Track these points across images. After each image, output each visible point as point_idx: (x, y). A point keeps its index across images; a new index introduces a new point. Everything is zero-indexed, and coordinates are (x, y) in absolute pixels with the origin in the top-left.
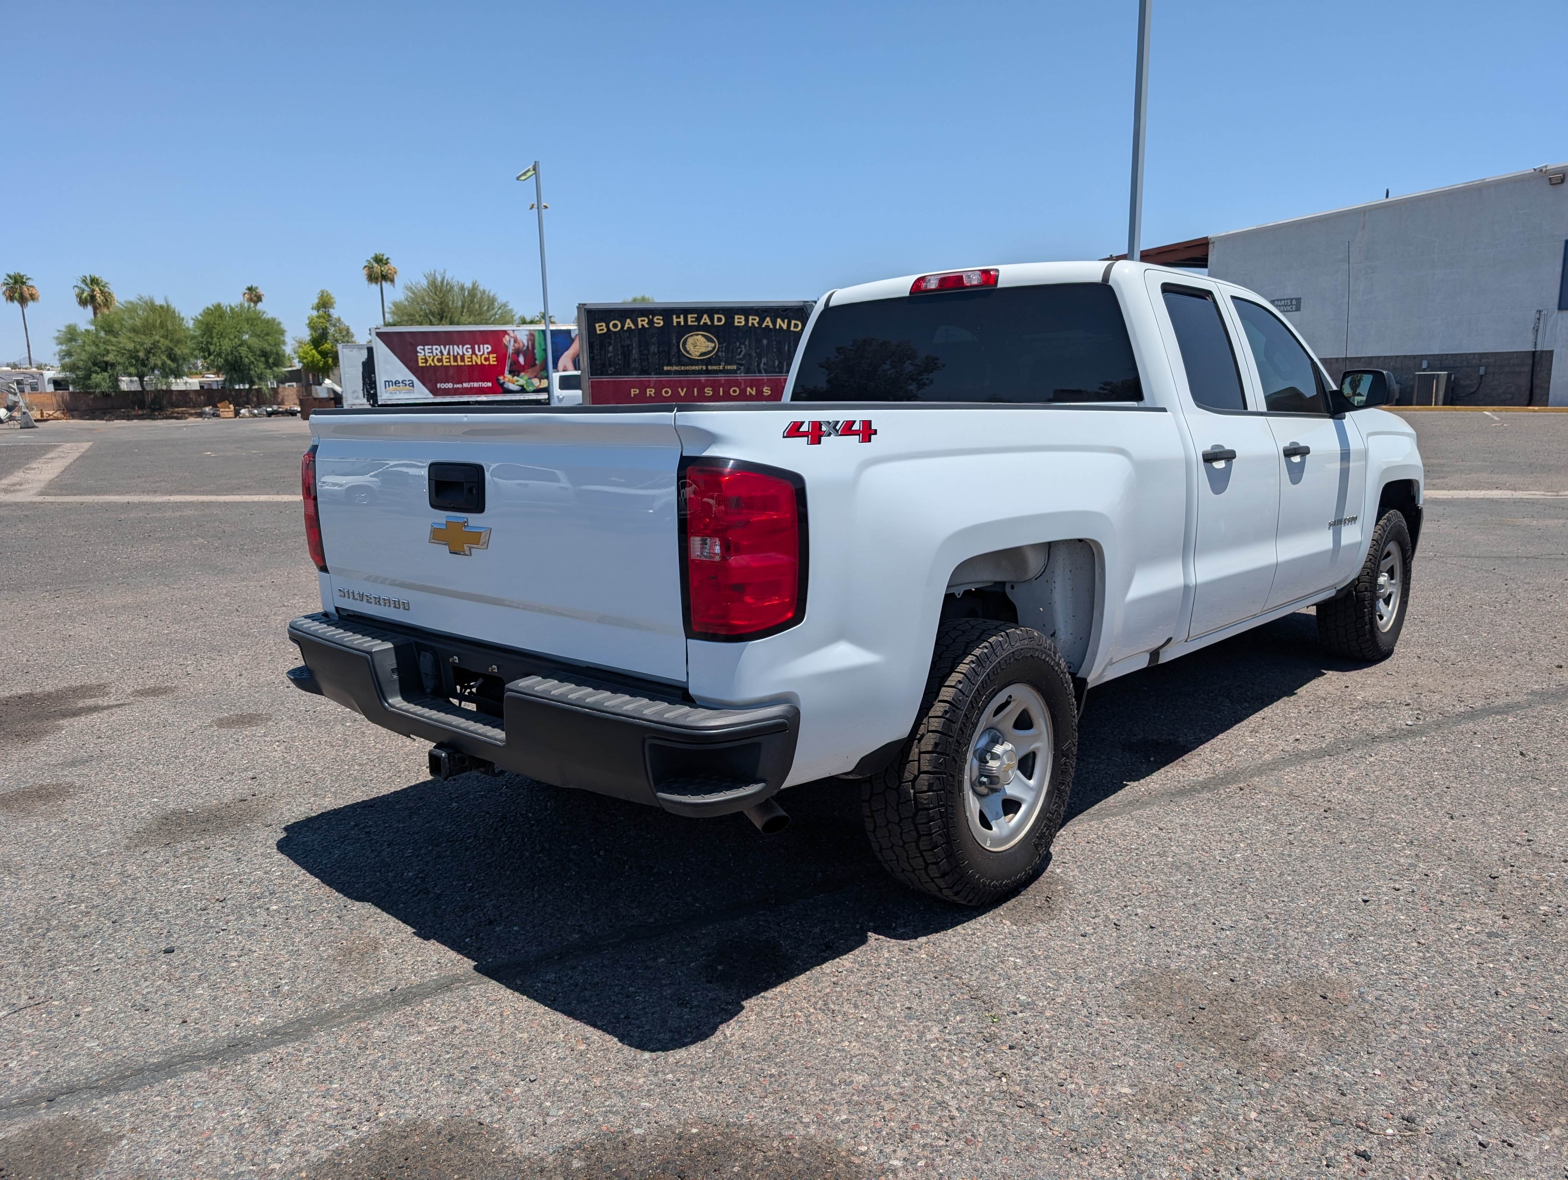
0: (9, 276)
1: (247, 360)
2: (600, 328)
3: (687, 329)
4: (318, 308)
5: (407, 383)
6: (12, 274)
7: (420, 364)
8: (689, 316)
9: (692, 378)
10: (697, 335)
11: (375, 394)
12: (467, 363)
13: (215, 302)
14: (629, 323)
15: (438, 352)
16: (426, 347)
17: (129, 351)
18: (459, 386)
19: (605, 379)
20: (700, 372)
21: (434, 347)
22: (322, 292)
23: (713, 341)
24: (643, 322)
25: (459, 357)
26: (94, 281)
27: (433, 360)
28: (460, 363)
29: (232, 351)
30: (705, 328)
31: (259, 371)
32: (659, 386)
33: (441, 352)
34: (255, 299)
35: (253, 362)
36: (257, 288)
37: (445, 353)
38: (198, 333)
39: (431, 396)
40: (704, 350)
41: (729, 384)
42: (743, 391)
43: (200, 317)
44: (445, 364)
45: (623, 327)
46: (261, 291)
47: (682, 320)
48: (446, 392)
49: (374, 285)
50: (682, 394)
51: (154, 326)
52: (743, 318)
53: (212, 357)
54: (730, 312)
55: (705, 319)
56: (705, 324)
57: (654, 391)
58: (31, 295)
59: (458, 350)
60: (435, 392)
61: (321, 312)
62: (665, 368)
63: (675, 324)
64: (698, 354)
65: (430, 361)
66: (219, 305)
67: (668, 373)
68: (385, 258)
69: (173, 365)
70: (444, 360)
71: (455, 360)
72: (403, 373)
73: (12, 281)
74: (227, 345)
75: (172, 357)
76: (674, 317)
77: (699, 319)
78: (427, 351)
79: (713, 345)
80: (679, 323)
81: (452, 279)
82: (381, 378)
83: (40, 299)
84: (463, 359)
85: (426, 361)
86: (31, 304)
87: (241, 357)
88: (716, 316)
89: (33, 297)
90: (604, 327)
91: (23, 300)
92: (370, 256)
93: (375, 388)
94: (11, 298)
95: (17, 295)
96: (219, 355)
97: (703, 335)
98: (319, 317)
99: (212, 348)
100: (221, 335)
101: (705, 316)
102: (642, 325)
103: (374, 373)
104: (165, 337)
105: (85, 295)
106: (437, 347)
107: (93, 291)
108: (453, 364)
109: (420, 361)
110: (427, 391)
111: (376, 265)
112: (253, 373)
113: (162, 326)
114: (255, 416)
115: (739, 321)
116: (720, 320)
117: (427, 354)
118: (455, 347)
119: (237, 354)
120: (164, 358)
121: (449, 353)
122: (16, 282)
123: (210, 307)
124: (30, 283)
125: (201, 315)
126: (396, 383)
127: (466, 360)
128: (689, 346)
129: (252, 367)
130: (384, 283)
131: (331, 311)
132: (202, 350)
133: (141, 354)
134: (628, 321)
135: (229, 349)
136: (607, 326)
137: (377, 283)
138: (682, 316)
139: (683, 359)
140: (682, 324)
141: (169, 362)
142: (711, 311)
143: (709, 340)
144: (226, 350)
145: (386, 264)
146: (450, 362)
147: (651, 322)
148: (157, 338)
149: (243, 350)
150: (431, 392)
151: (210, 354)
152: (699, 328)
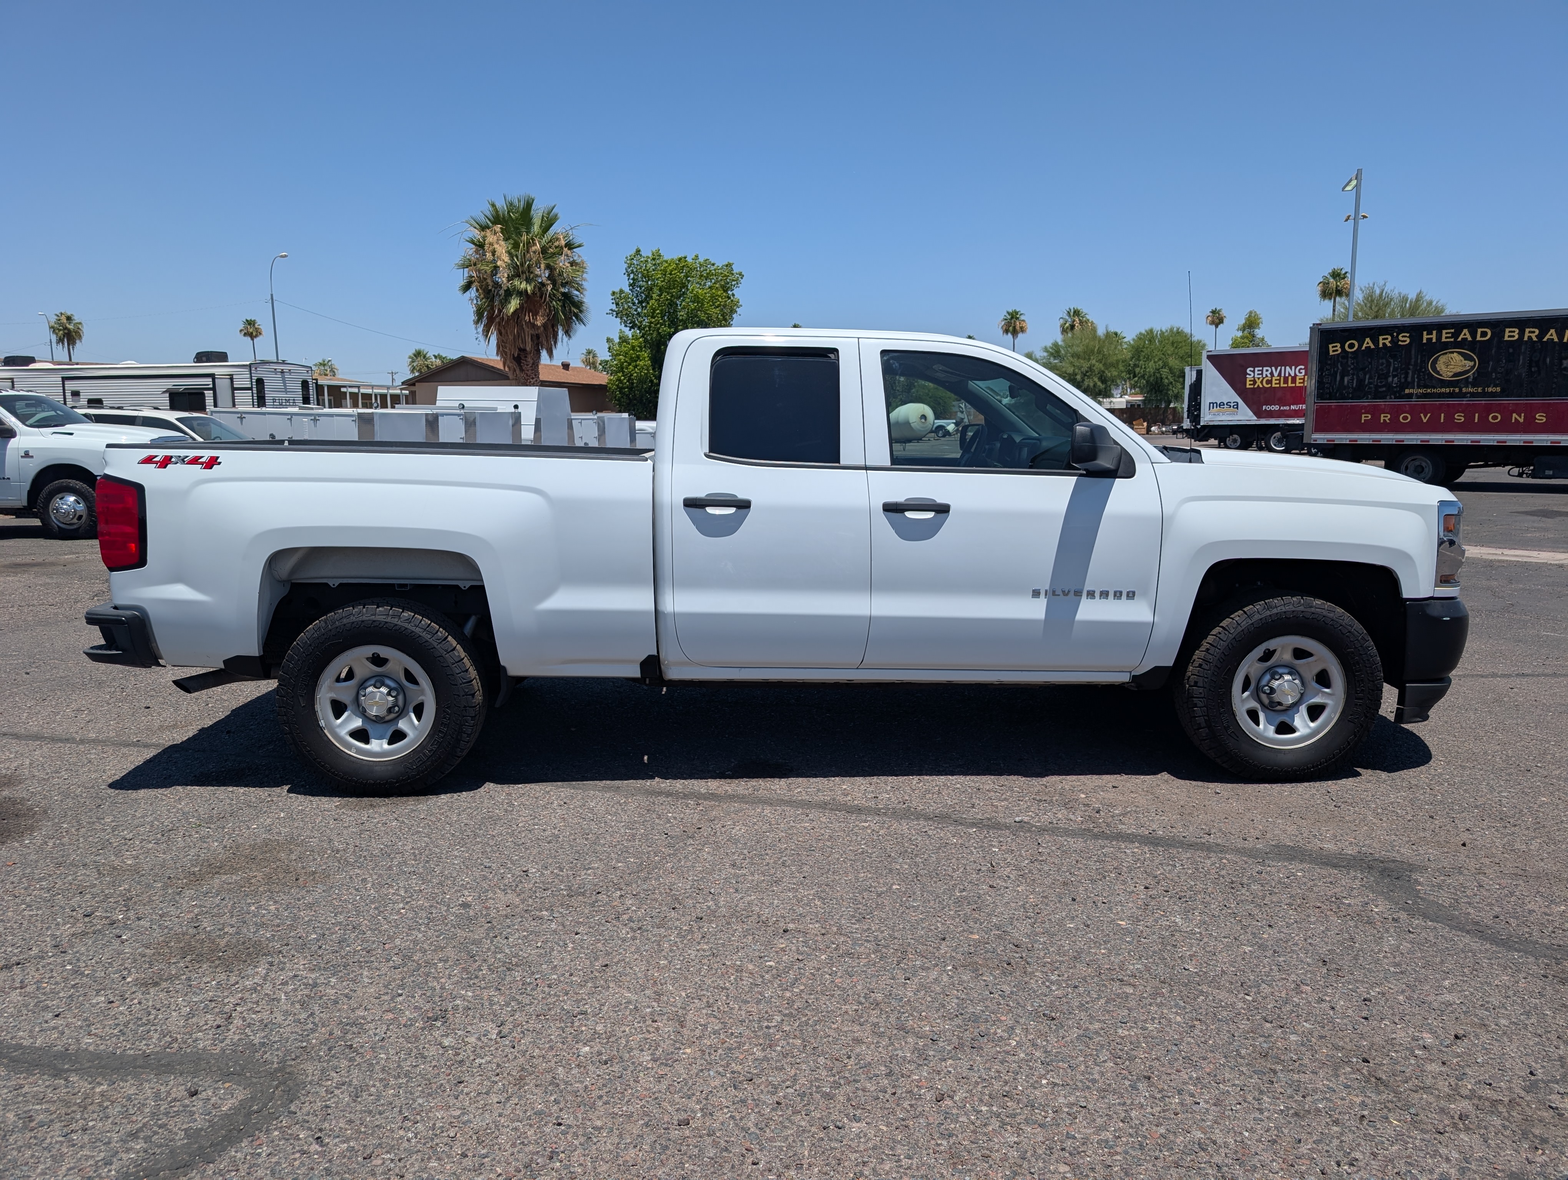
0: (1008, 313)
1: (1166, 381)
2: (1334, 349)
3: (1444, 347)
4: (1243, 329)
5: (1232, 405)
6: (1010, 311)
7: (1248, 386)
8: (1444, 332)
9: (1438, 402)
10: (1453, 352)
11: (1199, 416)
12: (1298, 385)
13: (1148, 328)
14: (1368, 343)
15: (1268, 373)
16: (1257, 369)
17: (1069, 374)
18: (1287, 408)
19: (1333, 403)
20: (1451, 395)
21: (1265, 369)
22: (1251, 312)
23: (1472, 359)
24: (1385, 340)
25: (1290, 378)
26: (1077, 313)
27: (1262, 382)
28: (1290, 385)
29: (1154, 373)
30: (1463, 344)
31: (1176, 391)
32: (1396, 412)
33: (1272, 374)
34: (1217, 321)
35: (1171, 383)
36: (1220, 311)
37: (1276, 374)
38: (1130, 355)
39: (1255, 418)
40: (1459, 370)
41: (1489, 409)
42: (1506, 419)
43: (1132, 342)
44: (1274, 385)
45: (1360, 346)
46: (1224, 313)
47: (1434, 336)
48: (1271, 414)
49: (1327, 301)
50: (1425, 421)
51: (1092, 351)
52: (1517, 331)
53: (1136, 379)
54: (1498, 324)
55: (1465, 334)
56: (1465, 340)
57: (1389, 416)
58: (1022, 328)
59: (1290, 371)
60: (1259, 414)
61: (1246, 332)
62: (1407, 391)
63: (1425, 341)
64: (1451, 374)
65: (1258, 383)
66: (1151, 331)
67: (1410, 396)
68: (1343, 272)
69: (1102, 386)
70: (1274, 382)
71: (1286, 380)
72: (1229, 394)
73: (1009, 317)
74: (1151, 366)
75: (1103, 380)
76: (1425, 333)
77: (1456, 335)
78: (1256, 372)
79: (1472, 364)
80: (1429, 340)
81: (1392, 291)
82: (1206, 399)
83: (1028, 331)
84: (1294, 379)
85: (1255, 382)
86: (1020, 335)
87: (1162, 378)
88: (1479, 330)
89: (1022, 330)
90: (1339, 348)
91: (1015, 333)
92: (1327, 272)
93: (1199, 409)
94: (1006, 331)
95: (1011, 328)
96: (1143, 377)
97: (1459, 353)
98: (1242, 338)
99: (1137, 370)
100: (1148, 359)
101: (1465, 331)
102: (1384, 344)
103: (1200, 395)
104: (1100, 361)
105: (1067, 325)
106: (1268, 368)
107: (1074, 321)
108: (1282, 385)
109: (1248, 383)
110: (1251, 413)
111: (1332, 280)
112: (1170, 393)
113: (1099, 352)
114: (1163, 433)
115: (1511, 334)
116: (1484, 335)
117: (1256, 376)
118: (1288, 368)
119: (1158, 375)
120: (1096, 379)
121: (1280, 375)
122: (1012, 318)
123: (1143, 332)
124: (1022, 318)
125: (1134, 340)
126: (1221, 404)
127: (1298, 381)
128: (1440, 366)
129: (1171, 387)
130: (1338, 299)
131: (1257, 331)
132: (1129, 372)
133: (1079, 377)
134: (1368, 340)
135: (1152, 371)
136: (1343, 347)
137: (1330, 299)
138: (1434, 332)
139: (1430, 380)
140: (1434, 340)
141: (1099, 383)
142: (1473, 324)
143: (1466, 357)
144: (1149, 372)
145: (1344, 278)
146: (1279, 383)
147: (1394, 341)
148: (1094, 362)
149: (1165, 372)
150: (1255, 414)
151: (1135, 376)
152: (1457, 345)
